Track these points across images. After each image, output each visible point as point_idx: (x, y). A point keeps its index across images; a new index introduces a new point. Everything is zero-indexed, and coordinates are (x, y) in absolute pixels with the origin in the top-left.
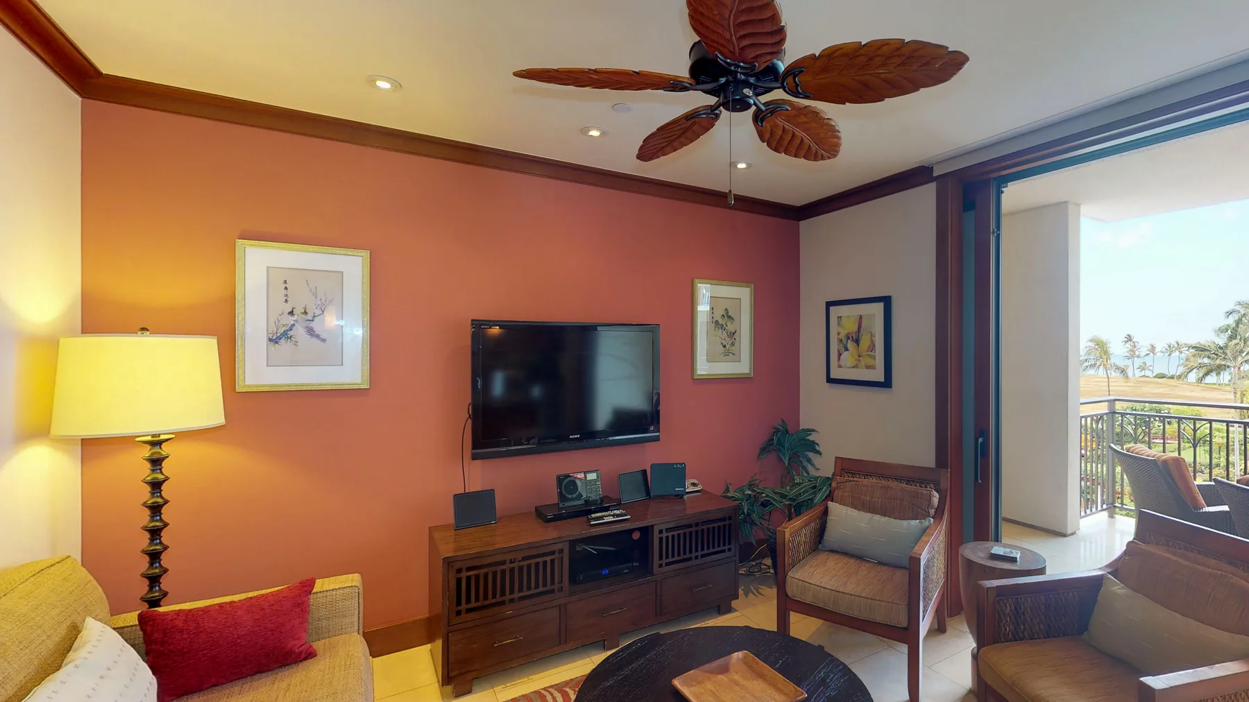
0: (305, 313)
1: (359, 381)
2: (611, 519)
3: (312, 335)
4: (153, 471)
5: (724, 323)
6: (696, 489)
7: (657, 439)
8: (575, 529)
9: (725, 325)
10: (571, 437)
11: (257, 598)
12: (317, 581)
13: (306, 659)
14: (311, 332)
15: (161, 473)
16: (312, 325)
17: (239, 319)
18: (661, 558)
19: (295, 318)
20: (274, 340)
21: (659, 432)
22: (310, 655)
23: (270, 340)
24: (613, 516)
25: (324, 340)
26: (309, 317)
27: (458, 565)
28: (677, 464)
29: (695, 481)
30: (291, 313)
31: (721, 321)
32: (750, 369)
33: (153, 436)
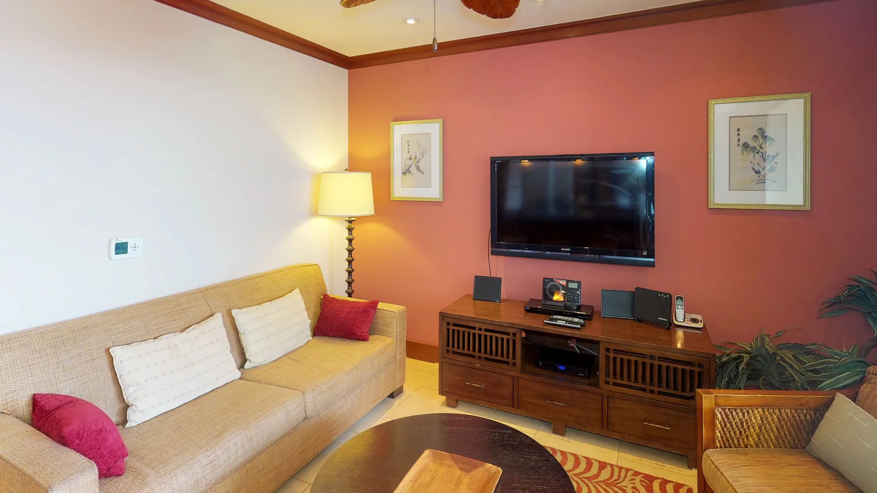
0: (416, 158)
1: (438, 197)
2: (563, 323)
3: (418, 170)
4: (349, 234)
5: (756, 145)
6: (694, 325)
7: (652, 265)
8: (537, 323)
9: (758, 148)
10: (562, 249)
11: (358, 302)
12: (379, 303)
13: (362, 340)
14: (418, 168)
15: (352, 235)
16: (419, 164)
17: (391, 163)
18: (608, 374)
19: (412, 161)
20: (404, 173)
21: (654, 258)
22: (365, 339)
23: (403, 173)
24: (567, 321)
25: (423, 173)
26: (417, 160)
27: (448, 320)
28: (661, 293)
29: (699, 317)
30: (410, 159)
31: (752, 143)
32: (805, 199)
33: (349, 218)
